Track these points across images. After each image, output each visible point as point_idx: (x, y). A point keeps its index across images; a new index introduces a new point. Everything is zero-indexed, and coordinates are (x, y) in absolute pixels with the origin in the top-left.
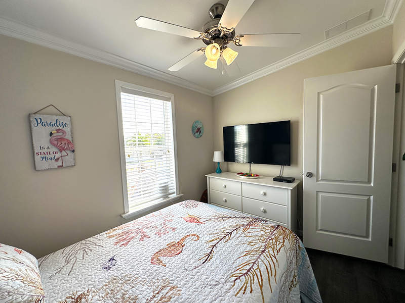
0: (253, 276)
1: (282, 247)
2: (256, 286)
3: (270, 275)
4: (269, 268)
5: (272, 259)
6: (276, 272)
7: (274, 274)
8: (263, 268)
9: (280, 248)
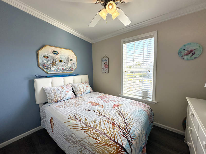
0: (74, 120)
1: (89, 135)
2: (70, 120)
3: (73, 126)
4: (76, 126)
5: (81, 128)
6: (74, 129)
7: (74, 127)
8: (77, 123)
9: (88, 134)
